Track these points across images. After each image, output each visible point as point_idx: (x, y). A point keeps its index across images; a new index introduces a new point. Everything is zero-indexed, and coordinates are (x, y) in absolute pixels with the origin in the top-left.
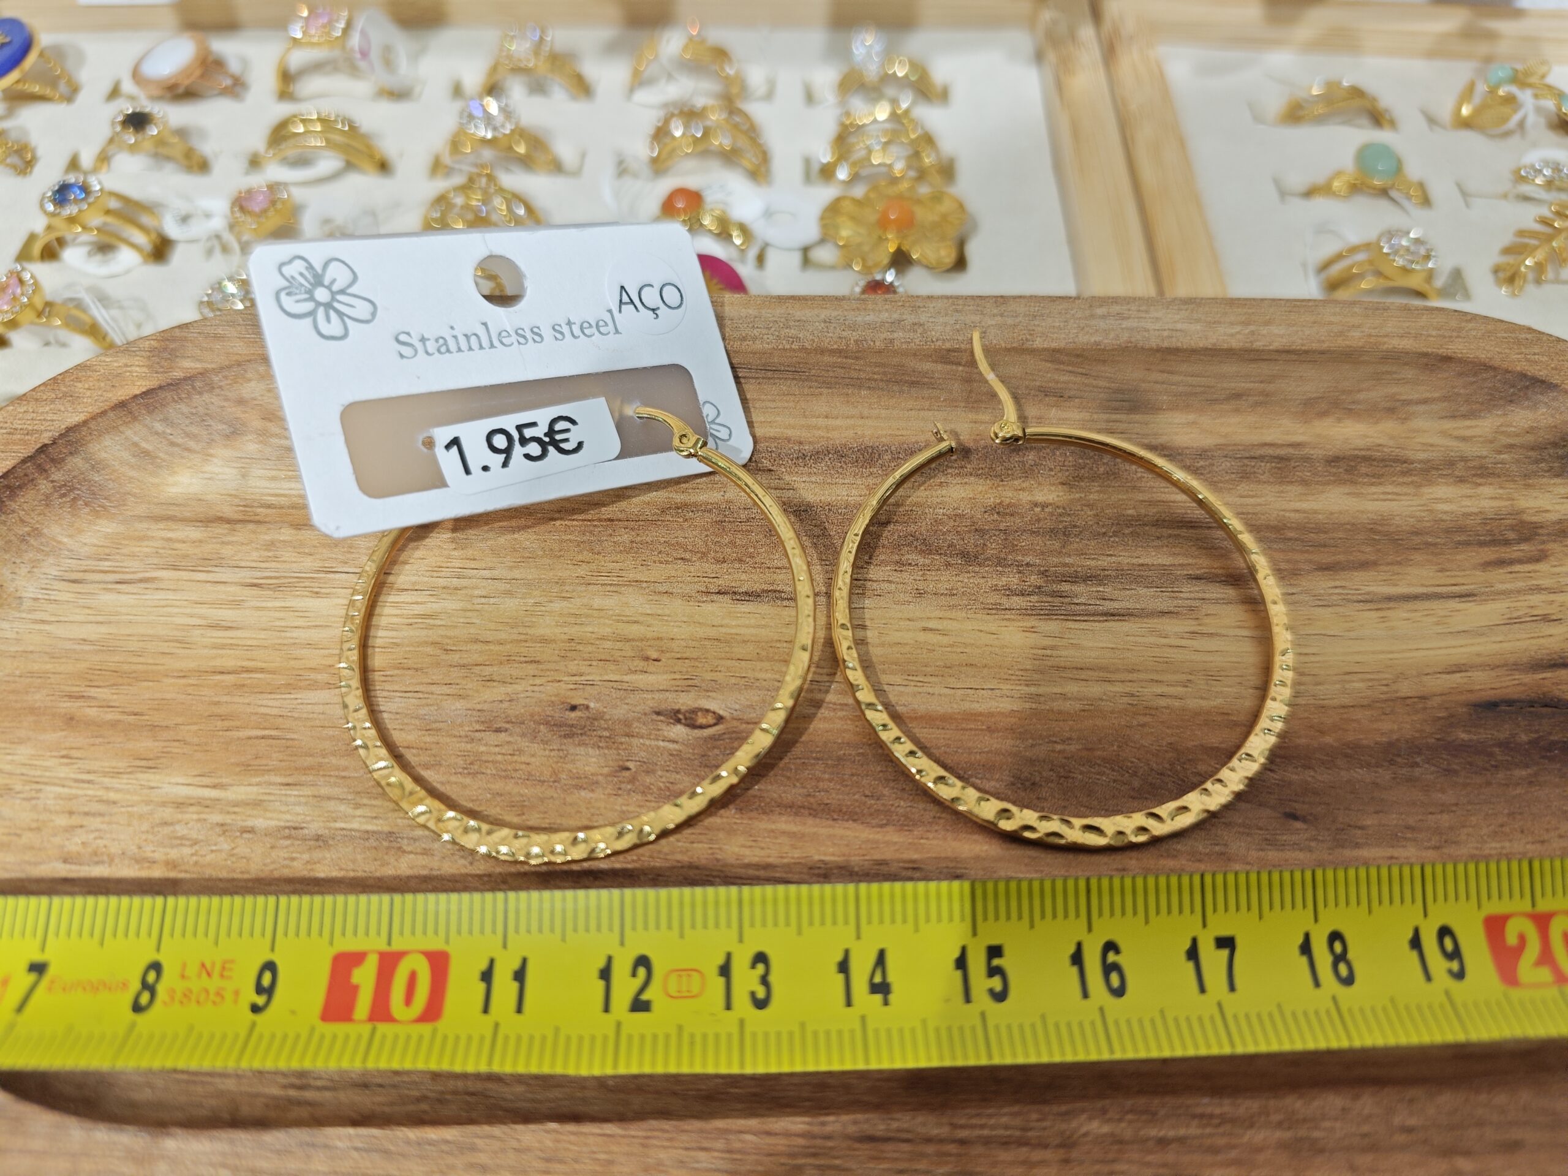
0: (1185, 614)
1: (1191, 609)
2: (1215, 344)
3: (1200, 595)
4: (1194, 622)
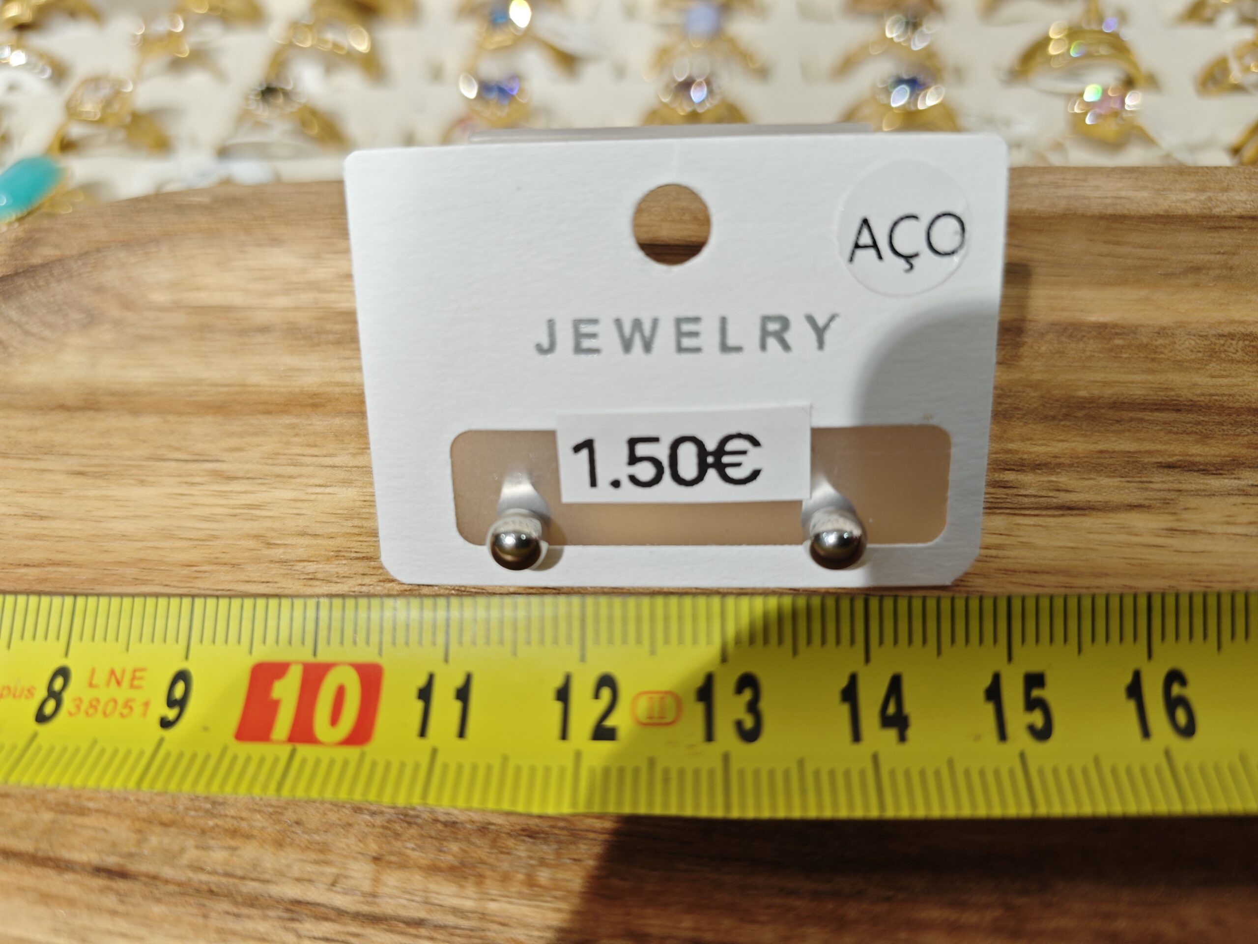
0: (1159, 508)
1: (1166, 502)
2: (1166, 211)
3: (1176, 486)
4: (1171, 518)
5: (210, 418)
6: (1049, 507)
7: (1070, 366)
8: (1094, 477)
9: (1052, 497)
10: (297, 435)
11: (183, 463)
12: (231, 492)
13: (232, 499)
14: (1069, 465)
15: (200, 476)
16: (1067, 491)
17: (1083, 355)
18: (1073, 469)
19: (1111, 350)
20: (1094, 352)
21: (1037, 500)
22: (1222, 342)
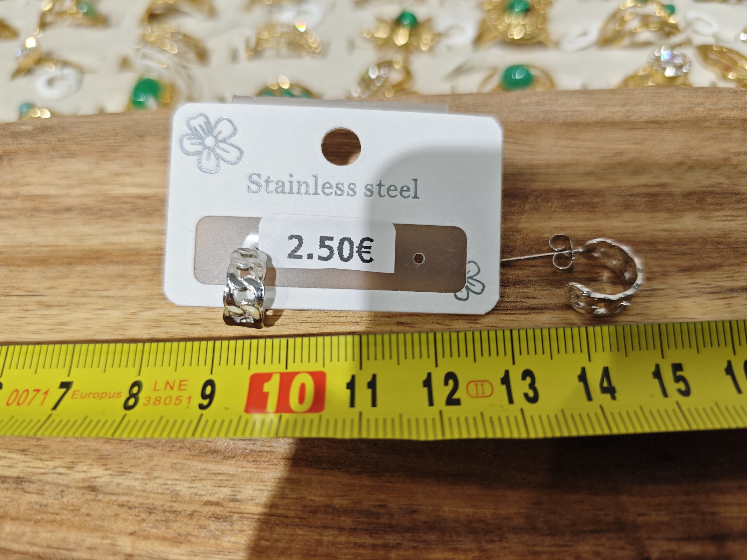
5: (37, 268)
6: (522, 308)
7: (542, 218)
8: (550, 288)
9: (524, 302)
10: (87, 277)
11: (21, 297)
12: (49, 315)
13: (50, 319)
14: (535, 281)
15: (31, 305)
16: (533, 298)
17: (550, 211)
18: (538, 284)
19: (566, 207)
20: (557, 208)
21: (515, 304)
22: (632, 199)
